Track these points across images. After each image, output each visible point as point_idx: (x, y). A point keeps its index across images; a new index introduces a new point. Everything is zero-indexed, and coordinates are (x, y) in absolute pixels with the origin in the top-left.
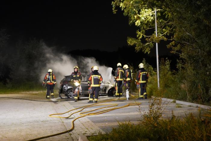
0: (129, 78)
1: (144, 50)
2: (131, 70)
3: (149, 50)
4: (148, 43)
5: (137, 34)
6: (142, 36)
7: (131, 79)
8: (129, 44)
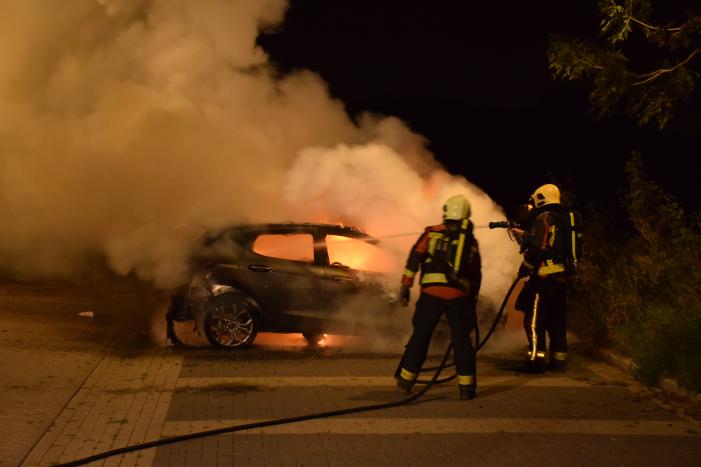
0: (555, 263)
1: (636, 108)
2: (572, 214)
3: (664, 108)
4: (664, 71)
5: (606, 16)
6: (633, 25)
7: (569, 269)
8: (554, 69)
